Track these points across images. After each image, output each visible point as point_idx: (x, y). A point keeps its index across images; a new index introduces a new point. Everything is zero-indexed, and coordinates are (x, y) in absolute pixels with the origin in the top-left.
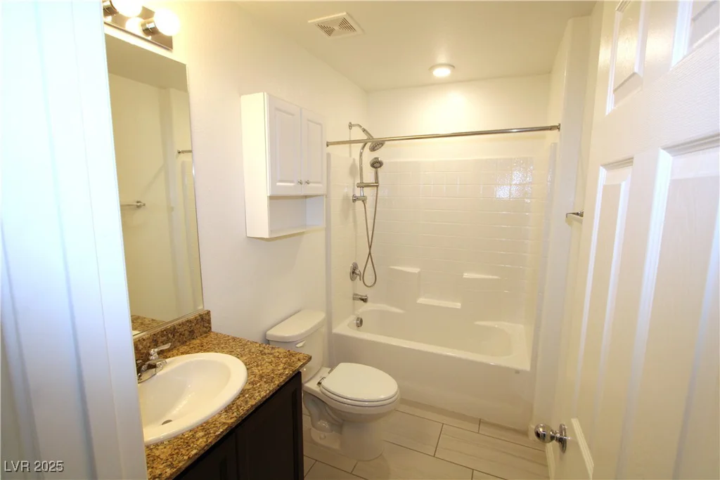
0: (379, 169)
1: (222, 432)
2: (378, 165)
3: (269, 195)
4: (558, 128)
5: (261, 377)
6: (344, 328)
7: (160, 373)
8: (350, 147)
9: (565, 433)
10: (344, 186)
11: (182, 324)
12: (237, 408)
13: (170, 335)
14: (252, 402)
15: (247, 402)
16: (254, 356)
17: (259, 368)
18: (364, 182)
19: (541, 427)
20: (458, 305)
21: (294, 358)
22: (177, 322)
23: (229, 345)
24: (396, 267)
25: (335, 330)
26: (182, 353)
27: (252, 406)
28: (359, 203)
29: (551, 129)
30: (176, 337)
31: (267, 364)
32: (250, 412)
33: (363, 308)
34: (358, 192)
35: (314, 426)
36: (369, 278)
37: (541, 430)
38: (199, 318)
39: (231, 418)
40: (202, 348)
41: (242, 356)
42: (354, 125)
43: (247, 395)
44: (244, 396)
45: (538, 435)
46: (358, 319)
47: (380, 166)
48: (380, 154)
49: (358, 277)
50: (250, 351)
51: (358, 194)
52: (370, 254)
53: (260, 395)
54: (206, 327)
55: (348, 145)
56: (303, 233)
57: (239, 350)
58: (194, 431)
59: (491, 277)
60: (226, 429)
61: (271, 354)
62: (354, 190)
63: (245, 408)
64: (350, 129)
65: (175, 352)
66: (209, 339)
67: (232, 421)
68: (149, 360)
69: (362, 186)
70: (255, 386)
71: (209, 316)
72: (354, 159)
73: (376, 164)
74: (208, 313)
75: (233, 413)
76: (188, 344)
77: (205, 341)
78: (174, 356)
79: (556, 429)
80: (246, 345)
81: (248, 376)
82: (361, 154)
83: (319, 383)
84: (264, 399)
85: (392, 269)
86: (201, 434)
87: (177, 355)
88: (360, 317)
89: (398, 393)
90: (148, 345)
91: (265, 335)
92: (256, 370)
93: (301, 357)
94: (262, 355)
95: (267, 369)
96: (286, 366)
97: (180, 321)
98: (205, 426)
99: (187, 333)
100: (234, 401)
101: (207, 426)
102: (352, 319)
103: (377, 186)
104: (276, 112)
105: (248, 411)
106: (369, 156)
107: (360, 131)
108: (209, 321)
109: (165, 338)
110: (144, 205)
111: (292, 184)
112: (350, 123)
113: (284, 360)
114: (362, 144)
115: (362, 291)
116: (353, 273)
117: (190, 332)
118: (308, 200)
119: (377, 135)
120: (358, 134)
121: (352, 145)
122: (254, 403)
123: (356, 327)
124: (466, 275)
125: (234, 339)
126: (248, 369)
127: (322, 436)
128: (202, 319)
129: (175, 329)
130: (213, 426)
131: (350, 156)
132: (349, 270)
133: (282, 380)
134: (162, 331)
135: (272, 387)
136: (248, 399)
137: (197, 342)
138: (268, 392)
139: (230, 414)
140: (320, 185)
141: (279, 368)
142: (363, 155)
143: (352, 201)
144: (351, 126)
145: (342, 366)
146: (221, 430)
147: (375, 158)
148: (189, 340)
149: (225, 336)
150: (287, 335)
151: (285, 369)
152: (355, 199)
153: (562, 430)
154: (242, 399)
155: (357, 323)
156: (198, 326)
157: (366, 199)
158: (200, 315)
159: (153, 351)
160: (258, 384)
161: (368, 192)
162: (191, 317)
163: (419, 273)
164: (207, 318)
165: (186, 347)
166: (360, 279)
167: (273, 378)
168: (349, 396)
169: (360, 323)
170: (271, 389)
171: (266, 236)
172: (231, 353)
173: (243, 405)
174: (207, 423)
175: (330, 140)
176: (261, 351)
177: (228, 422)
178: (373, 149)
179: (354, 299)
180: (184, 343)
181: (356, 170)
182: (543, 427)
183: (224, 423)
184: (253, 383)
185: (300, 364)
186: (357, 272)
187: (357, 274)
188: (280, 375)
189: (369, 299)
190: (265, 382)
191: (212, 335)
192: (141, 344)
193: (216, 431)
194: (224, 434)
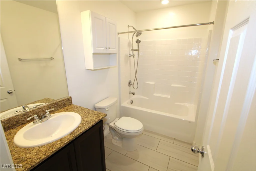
0: (139, 44)
1: (67, 142)
2: (139, 42)
3: (93, 53)
4: (213, 23)
5: (86, 121)
6: (126, 104)
7: (50, 119)
8: (128, 34)
9: (204, 150)
10: (126, 50)
11: (60, 101)
12: (75, 133)
13: (55, 105)
14: (81, 131)
15: (79, 131)
16: (85, 114)
17: (86, 118)
18: (134, 49)
19: (194, 147)
20: (169, 97)
21: (100, 115)
22: (58, 100)
23: (77, 109)
24: (146, 82)
25: (122, 105)
26: (60, 112)
27: (80, 133)
28: (132, 57)
29: (210, 24)
30: (58, 106)
31: (90, 117)
32: (79, 135)
33: (133, 97)
34: (131, 53)
35: (113, 139)
36: (135, 86)
37: (194, 148)
38: (67, 99)
39: (72, 137)
40: (68, 110)
41: (81, 114)
42: (130, 26)
43: (80, 128)
44: (78, 129)
45: (192, 150)
46: (131, 101)
47: (140, 42)
48: (140, 38)
49: (131, 85)
50: (84, 112)
51: (131, 54)
52: (136, 77)
53: (84, 129)
54: (70, 103)
55: (127, 34)
56: (109, 68)
57: (80, 111)
58: (57, 141)
59: (182, 86)
60: (69, 141)
61: (92, 113)
62: (130, 52)
63: (77, 133)
64: (128, 28)
65: (58, 111)
66: (71, 107)
67: (72, 138)
68: (45, 114)
69: (133, 50)
70: (83, 125)
71: (71, 98)
72: (130, 40)
73: (138, 42)
74: (71, 97)
75: (73, 135)
76: (63, 108)
77: (69, 107)
78: (57, 113)
79: (200, 148)
80: (84, 109)
81: (82, 121)
82: (133, 37)
83: (114, 124)
84: (86, 130)
85: (144, 83)
86: (59, 143)
87: (58, 112)
88: (132, 100)
89: (143, 128)
90: (47, 108)
91: (94, 106)
92: (85, 119)
93: (103, 114)
94: (89, 113)
95: (90, 118)
96: (96, 118)
97: (60, 100)
98: (61, 140)
99: (62, 105)
100: (74, 130)
101: (62, 140)
102: (129, 101)
103: (139, 51)
104: (95, 18)
105: (79, 134)
106: (135, 39)
107: (132, 28)
108: (71, 101)
109: (53, 106)
110: (54, 59)
111: (103, 49)
112: (128, 25)
113: (96, 116)
114: (133, 33)
115: (133, 91)
116: (129, 84)
117: (64, 104)
118: (111, 55)
119: (138, 29)
120: (131, 29)
121: (129, 33)
122: (81, 132)
123: (130, 104)
124: (173, 85)
125: (80, 107)
126: (82, 118)
127: (116, 142)
128: (68, 100)
129: (57, 103)
130: (64, 139)
131: (128, 38)
132: (128, 83)
133: (94, 123)
134: (52, 104)
135: (90, 125)
136: (80, 130)
137: (66, 108)
138: (87, 127)
139: (71, 135)
140: (115, 49)
141: (94, 119)
142: (133, 38)
143: (129, 56)
144: (129, 27)
145: (123, 118)
146: (67, 141)
147: (138, 39)
148: (64, 107)
149: (77, 106)
150: (102, 106)
151: (96, 119)
152: (130, 56)
153: (203, 149)
154: (77, 130)
155: (131, 102)
156: (67, 102)
157: (134, 56)
158: (67, 98)
159: (47, 111)
160: (85, 125)
161: (136, 53)
162: (64, 99)
163: (155, 84)
164: (70, 99)
165: (62, 110)
166: (132, 86)
167: (91, 122)
168: (125, 129)
169: (132, 102)
170: (89, 126)
171: (92, 69)
172: (77, 112)
173: (77, 132)
174: (62, 138)
175: (120, 32)
176: (89, 112)
177: (70, 138)
178: (137, 36)
179: (130, 93)
180: (61, 108)
181: (130, 44)
182: (195, 147)
183: (69, 139)
184: (83, 124)
185: (102, 117)
186: (131, 83)
187: (131, 84)
188: (94, 121)
189: (135, 94)
190: (87, 124)
191: (72, 105)
192: (44, 108)
193: (65, 142)
194: (68, 143)
